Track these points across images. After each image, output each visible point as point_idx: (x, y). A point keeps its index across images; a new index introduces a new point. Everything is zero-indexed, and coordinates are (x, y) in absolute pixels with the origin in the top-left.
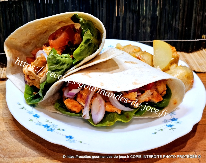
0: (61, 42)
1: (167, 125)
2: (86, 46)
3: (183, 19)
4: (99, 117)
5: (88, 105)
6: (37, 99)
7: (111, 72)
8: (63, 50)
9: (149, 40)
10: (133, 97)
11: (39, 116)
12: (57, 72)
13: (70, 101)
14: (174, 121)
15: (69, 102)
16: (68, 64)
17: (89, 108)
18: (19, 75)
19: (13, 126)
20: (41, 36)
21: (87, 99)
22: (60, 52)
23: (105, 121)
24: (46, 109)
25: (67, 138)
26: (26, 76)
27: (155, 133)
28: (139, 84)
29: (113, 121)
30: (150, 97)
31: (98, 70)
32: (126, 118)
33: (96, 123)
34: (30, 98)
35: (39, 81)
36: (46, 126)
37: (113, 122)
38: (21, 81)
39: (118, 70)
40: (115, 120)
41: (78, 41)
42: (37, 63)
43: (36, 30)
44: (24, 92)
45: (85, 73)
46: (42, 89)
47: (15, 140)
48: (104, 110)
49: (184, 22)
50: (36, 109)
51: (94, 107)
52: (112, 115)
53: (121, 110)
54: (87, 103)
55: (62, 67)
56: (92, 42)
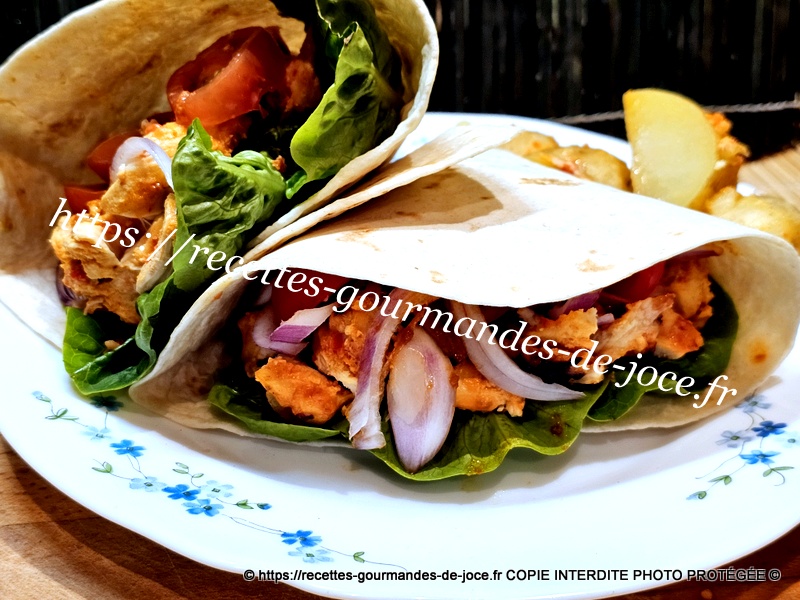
0: (227, 95)
1: (743, 457)
2: (346, 107)
4: (425, 435)
5: (374, 381)
6: (125, 372)
7: (466, 225)
8: (237, 135)
10: (579, 334)
11: (141, 448)
12: (217, 235)
13: (285, 369)
14: (772, 436)
15: (279, 373)
16: (266, 199)
17: (376, 397)
20: (128, 87)
21: (365, 354)
22: (228, 147)
23: (454, 455)
24: (167, 415)
25: (291, 542)
26: (66, 267)
27: (702, 495)
28: (609, 267)
29: (491, 454)
30: (653, 331)
31: (409, 219)
32: (548, 433)
33: (416, 463)
34: (92, 368)
35: (128, 288)
36: (180, 493)
37: (492, 457)
38: (41, 295)
39: (496, 214)
40: (504, 447)
41: (303, 95)
42: (121, 200)
43: (107, 51)
44: (59, 341)
45: (350, 232)
46: (150, 319)
48: (447, 399)
49: (724, 32)
50: (122, 417)
51: (400, 390)
52: (482, 425)
53: (522, 399)
54: (368, 373)
55: (243, 210)
56: (371, 89)
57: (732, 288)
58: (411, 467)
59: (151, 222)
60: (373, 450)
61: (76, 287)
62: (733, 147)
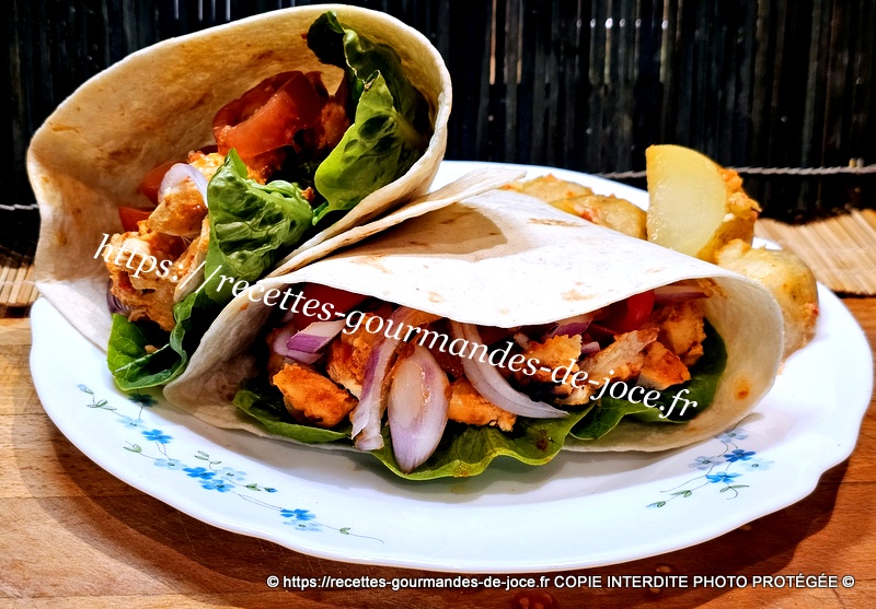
0: (266, 130)
1: (708, 477)
2: (368, 145)
3: (767, 80)
4: (420, 441)
5: (377, 387)
6: (161, 374)
7: (471, 256)
8: (272, 166)
9: (629, 170)
10: (564, 357)
11: (169, 438)
12: (245, 252)
13: (300, 374)
14: (740, 461)
15: (294, 378)
16: (293, 224)
17: (378, 402)
18: (85, 283)
19: (58, 482)
20: (182, 121)
21: (370, 364)
22: (263, 177)
23: (446, 460)
24: (196, 414)
25: (288, 516)
26: (115, 278)
27: (660, 504)
28: (591, 297)
29: (479, 460)
30: (638, 362)
31: (420, 248)
32: (534, 447)
33: (410, 466)
34: (132, 367)
36: (199, 473)
37: (479, 464)
38: (93, 306)
39: (500, 248)
40: (490, 454)
41: (335, 134)
42: (166, 219)
43: (162, 87)
44: (105, 345)
45: (364, 257)
46: (182, 322)
47: (63, 533)
48: (441, 408)
49: (775, 94)
50: (155, 412)
51: (400, 397)
52: (475, 437)
53: (513, 416)
54: (371, 381)
55: (270, 232)
56: (392, 131)
57: (723, 330)
58: (406, 468)
59: (192, 240)
60: (373, 451)
61: (123, 296)
62: (745, 202)
